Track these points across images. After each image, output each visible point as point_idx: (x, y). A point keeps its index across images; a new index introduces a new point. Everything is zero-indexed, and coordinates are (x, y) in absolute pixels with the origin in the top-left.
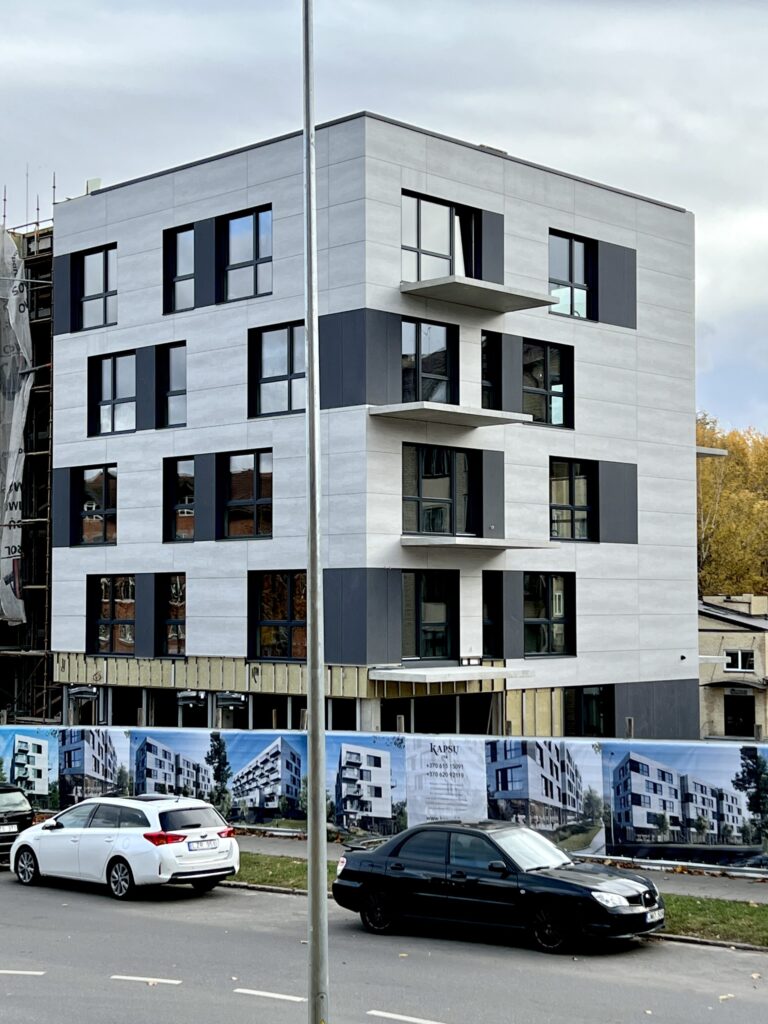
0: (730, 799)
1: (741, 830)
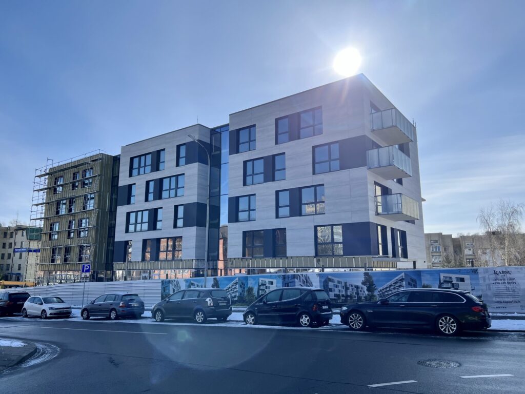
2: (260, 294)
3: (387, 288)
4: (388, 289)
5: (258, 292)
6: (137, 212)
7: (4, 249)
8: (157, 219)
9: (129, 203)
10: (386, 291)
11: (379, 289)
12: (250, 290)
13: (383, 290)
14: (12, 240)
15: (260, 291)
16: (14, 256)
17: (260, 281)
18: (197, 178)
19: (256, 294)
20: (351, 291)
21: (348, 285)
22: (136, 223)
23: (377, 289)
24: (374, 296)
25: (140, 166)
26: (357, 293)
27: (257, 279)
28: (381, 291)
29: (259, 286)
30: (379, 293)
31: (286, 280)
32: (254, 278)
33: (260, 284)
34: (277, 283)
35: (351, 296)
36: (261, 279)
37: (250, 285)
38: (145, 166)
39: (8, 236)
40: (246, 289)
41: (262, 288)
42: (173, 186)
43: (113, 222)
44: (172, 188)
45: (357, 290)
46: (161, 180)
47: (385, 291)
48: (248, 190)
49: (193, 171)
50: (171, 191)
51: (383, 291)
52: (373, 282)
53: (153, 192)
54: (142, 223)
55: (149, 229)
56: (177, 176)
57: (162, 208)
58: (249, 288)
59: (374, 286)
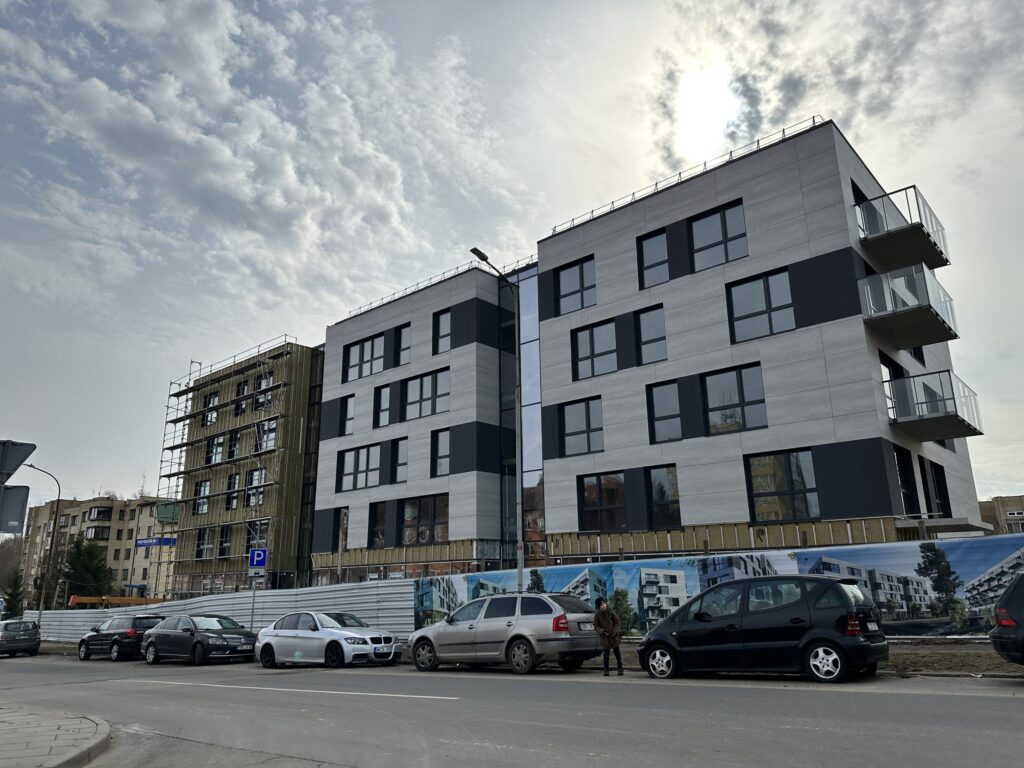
0: (915, 584)
1: (928, 607)
2: (646, 607)
3: (991, 580)
4: (995, 583)
5: (640, 602)
6: (357, 450)
7: (119, 541)
8: (397, 460)
9: (342, 433)
10: (991, 589)
11: (969, 585)
12: (620, 596)
13: (981, 585)
14: (133, 525)
15: (646, 600)
16: (136, 553)
17: (643, 575)
18: (474, 373)
19: (635, 606)
20: (888, 591)
21: (878, 575)
22: (356, 471)
23: (961, 584)
24: (957, 602)
25: (362, 361)
26: (907, 598)
27: (635, 571)
28: (974, 588)
29: (642, 587)
30: (969, 595)
31: (710, 569)
32: (627, 570)
33: (643, 583)
34: (687, 578)
35: (890, 606)
36: (644, 571)
37: (619, 585)
38: (373, 359)
39: (127, 517)
40: (609, 594)
41: (648, 590)
42: (427, 393)
43: (312, 474)
44: (424, 397)
45: (906, 589)
46: (404, 383)
47: (986, 587)
48: (584, 389)
49: (466, 361)
50: (424, 403)
51: (981, 589)
52: (948, 567)
53: (389, 409)
54: (368, 470)
55: (382, 482)
56: (434, 373)
57: (406, 438)
58: (617, 593)
59: (953, 577)
